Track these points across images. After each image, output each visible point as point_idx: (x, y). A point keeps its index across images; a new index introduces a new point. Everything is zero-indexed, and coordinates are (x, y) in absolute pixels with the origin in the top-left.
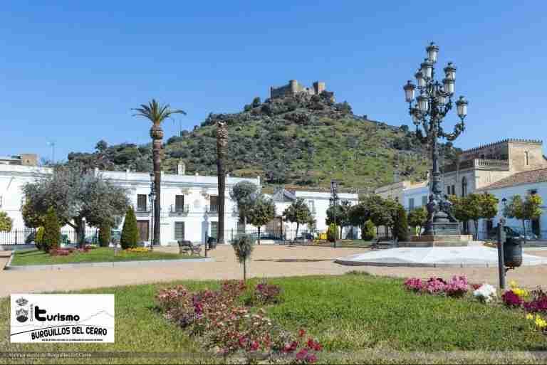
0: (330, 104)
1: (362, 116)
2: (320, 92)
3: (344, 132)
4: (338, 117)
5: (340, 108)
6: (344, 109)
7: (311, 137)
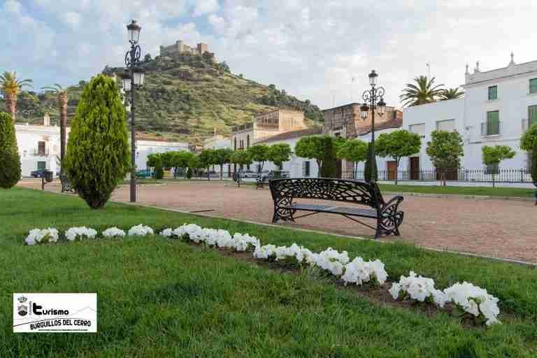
0: (211, 63)
1: (238, 75)
2: (203, 52)
3: (221, 88)
4: (217, 75)
5: (219, 67)
6: (223, 68)
7: (192, 91)
